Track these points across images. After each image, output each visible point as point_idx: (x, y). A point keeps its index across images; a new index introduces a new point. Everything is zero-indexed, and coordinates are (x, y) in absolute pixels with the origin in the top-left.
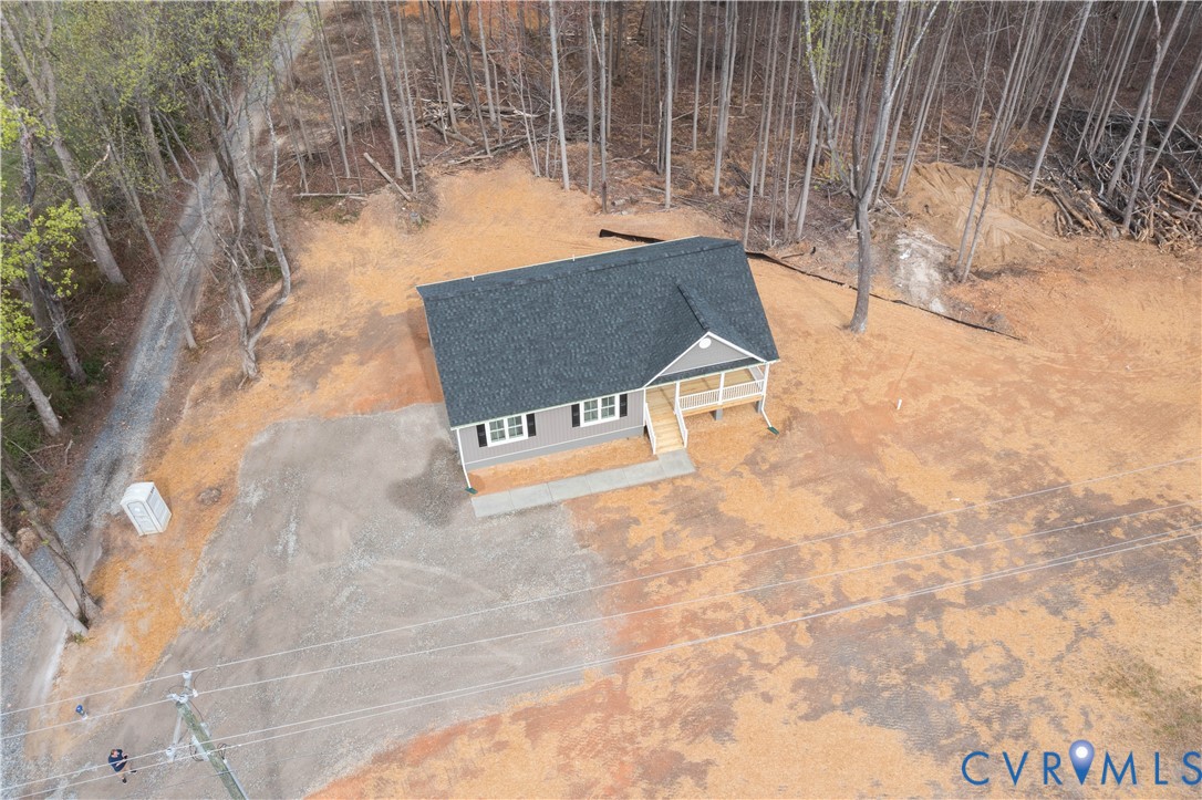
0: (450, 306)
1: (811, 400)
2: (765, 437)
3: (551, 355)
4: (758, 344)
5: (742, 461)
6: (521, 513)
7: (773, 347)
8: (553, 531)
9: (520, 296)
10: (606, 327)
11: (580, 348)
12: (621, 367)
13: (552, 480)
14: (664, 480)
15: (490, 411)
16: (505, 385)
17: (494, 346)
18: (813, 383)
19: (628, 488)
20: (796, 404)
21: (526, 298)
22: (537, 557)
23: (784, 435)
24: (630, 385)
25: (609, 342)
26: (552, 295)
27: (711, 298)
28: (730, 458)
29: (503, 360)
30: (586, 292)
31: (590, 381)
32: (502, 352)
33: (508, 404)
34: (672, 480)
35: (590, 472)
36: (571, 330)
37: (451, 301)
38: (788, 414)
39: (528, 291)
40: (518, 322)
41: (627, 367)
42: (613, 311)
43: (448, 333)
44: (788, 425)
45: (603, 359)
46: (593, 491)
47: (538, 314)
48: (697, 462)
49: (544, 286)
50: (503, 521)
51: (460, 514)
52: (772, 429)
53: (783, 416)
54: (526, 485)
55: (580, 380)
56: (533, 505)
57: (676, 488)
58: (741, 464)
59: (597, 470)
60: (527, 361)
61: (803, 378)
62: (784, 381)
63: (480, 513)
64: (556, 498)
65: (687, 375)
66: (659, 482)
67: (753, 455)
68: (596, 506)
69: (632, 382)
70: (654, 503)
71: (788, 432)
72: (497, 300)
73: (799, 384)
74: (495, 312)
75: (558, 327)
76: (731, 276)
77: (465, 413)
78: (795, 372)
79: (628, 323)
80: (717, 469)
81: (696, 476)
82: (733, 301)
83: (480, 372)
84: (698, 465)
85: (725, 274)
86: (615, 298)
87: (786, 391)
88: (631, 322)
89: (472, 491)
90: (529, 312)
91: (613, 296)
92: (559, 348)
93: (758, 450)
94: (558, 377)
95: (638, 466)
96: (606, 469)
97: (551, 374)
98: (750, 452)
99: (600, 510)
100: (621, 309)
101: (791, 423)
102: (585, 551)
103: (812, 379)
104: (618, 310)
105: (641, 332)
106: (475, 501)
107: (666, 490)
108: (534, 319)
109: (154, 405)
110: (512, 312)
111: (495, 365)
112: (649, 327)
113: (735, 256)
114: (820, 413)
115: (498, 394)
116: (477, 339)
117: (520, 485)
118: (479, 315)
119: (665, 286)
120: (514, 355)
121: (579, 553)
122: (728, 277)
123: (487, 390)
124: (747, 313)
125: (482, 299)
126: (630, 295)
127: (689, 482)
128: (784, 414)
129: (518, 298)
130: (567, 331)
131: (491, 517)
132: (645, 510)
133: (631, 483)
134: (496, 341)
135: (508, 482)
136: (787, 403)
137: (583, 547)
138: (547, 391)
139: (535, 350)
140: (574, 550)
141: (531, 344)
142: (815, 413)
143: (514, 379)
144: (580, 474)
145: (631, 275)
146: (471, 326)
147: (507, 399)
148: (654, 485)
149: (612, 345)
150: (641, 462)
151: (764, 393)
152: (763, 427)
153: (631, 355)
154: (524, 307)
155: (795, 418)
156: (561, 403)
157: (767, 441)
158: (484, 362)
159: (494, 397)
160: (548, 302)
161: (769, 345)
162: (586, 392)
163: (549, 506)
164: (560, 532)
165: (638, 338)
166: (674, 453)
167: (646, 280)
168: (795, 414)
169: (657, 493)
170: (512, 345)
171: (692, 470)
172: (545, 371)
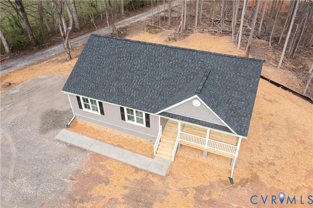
0: (99, 40)
1: (272, 177)
2: (222, 181)
3: (123, 78)
4: (238, 121)
5: (196, 186)
6: (71, 146)
7: (247, 128)
8: (71, 162)
9: (129, 46)
10: (157, 76)
11: (138, 80)
12: (151, 99)
13: (100, 140)
14: (145, 171)
15: (80, 91)
16: (95, 82)
17: (103, 63)
18: (282, 168)
19: (125, 164)
20: (260, 174)
21: (131, 48)
22: (49, 170)
23: (236, 187)
24: (149, 110)
25: (154, 83)
26: (143, 52)
27: (224, 84)
28: (191, 181)
29: (102, 72)
30: (159, 56)
31: (132, 98)
32: (104, 68)
33: (90, 91)
34: (148, 173)
35: (118, 146)
36: (140, 70)
37: (100, 39)
38: (249, 176)
39: (134, 46)
40: (120, 57)
41: (154, 100)
42: (166, 70)
43: (90, 50)
44: (243, 183)
45: (145, 91)
46: (110, 156)
47: (131, 57)
48: (171, 172)
49: (143, 46)
50: (61, 145)
51: (52, 133)
52: (231, 179)
53: (245, 176)
54: (89, 136)
55: (127, 96)
56: (79, 146)
57: (146, 178)
58: (193, 188)
59: (122, 147)
60: (112, 76)
61: (277, 163)
62: (264, 158)
63: (58, 137)
64: (91, 149)
65: (183, 118)
66: (141, 170)
67: (205, 188)
68: (101, 163)
69: (151, 108)
70: (126, 179)
71: (239, 187)
72: (118, 45)
73: (274, 164)
74: (114, 49)
75: (136, 67)
76: (245, 77)
77: (71, 87)
78: (275, 156)
79: (170, 78)
80: (177, 182)
81: (162, 178)
82: (237, 91)
83: (90, 72)
84: (170, 174)
85: (242, 75)
86: (172, 64)
87: (260, 163)
88: (171, 78)
89: (68, 126)
90: (128, 55)
91: (171, 62)
92: (129, 76)
93: (211, 186)
94: (119, 89)
95: (141, 156)
96: (126, 149)
97: (117, 86)
98: (205, 184)
99: (101, 166)
100: (171, 70)
101: (246, 182)
102: (69, 181)
103: (283, 166)
104: (169, 70)
105: (173, 85)
106: (64, 131)
107: (139, 176)
108: (128, 59)
109: (41, 58)
110: (121, 52)
111: (97, 72)
112: (179, 85)
113: (254, 67)
114: (273, 187)
115: (89, 85)
116: (99, 58)
117: (86, 135)
118: (107, 48)
119: (202, 68)
120: (108, 71)
121: (66, 180)
122: (242, 77)
123: (86, 81)
124: (242, 101)
125: (112, 42)
126: (180, 65)
127: (155, 180)
128: (246, 175)
129: (128, 47)
130: (138, 70)
131: (59, 141)
132: (118, 180)
133: (129, 162)
134: (105, 62)
135: (84, 131)
136: (254, 170)
137: (71, 179)
138: (110, 93)
139: (119, 72)
140: (66, 177)
141: (118, 69)
142: (268, 186)
143: (100, 82)
144: (112, 144)
145: (187, 56)
146: (101, 51)
147: (91, 89)
148: (137, 170)
149: (154, 86)
150: (145, 155)
151: (236, 155)
152: (228, 175)
153: (160, 94)
154: (127, 52)
155: (252, 181)
156: (111, 102)
157: (222, 184)
158: (94, 69)
159: (87, 86)
160: (139, 53)
161: (244, 125)
162: (126, 102)
163: (85, 150)
164: (72, 165)
165: (169, 88)
166: (164, 161)
167: (194, 61)
168: (254, 179)
169: (134, 175)
170: (110, 66)
171: (164, 174)
172: (115, 84)
